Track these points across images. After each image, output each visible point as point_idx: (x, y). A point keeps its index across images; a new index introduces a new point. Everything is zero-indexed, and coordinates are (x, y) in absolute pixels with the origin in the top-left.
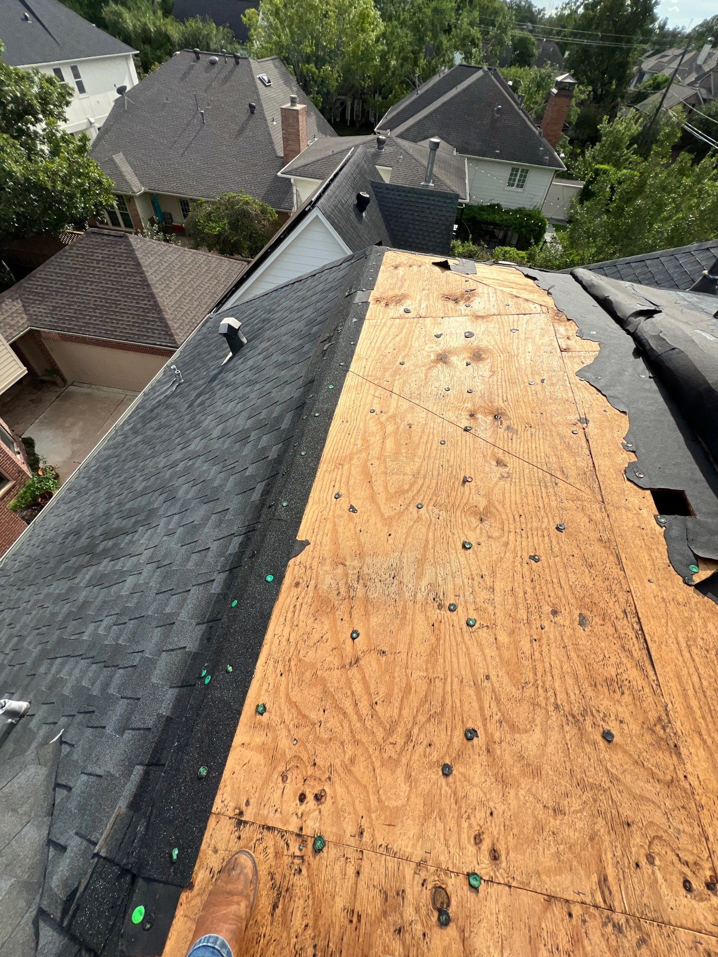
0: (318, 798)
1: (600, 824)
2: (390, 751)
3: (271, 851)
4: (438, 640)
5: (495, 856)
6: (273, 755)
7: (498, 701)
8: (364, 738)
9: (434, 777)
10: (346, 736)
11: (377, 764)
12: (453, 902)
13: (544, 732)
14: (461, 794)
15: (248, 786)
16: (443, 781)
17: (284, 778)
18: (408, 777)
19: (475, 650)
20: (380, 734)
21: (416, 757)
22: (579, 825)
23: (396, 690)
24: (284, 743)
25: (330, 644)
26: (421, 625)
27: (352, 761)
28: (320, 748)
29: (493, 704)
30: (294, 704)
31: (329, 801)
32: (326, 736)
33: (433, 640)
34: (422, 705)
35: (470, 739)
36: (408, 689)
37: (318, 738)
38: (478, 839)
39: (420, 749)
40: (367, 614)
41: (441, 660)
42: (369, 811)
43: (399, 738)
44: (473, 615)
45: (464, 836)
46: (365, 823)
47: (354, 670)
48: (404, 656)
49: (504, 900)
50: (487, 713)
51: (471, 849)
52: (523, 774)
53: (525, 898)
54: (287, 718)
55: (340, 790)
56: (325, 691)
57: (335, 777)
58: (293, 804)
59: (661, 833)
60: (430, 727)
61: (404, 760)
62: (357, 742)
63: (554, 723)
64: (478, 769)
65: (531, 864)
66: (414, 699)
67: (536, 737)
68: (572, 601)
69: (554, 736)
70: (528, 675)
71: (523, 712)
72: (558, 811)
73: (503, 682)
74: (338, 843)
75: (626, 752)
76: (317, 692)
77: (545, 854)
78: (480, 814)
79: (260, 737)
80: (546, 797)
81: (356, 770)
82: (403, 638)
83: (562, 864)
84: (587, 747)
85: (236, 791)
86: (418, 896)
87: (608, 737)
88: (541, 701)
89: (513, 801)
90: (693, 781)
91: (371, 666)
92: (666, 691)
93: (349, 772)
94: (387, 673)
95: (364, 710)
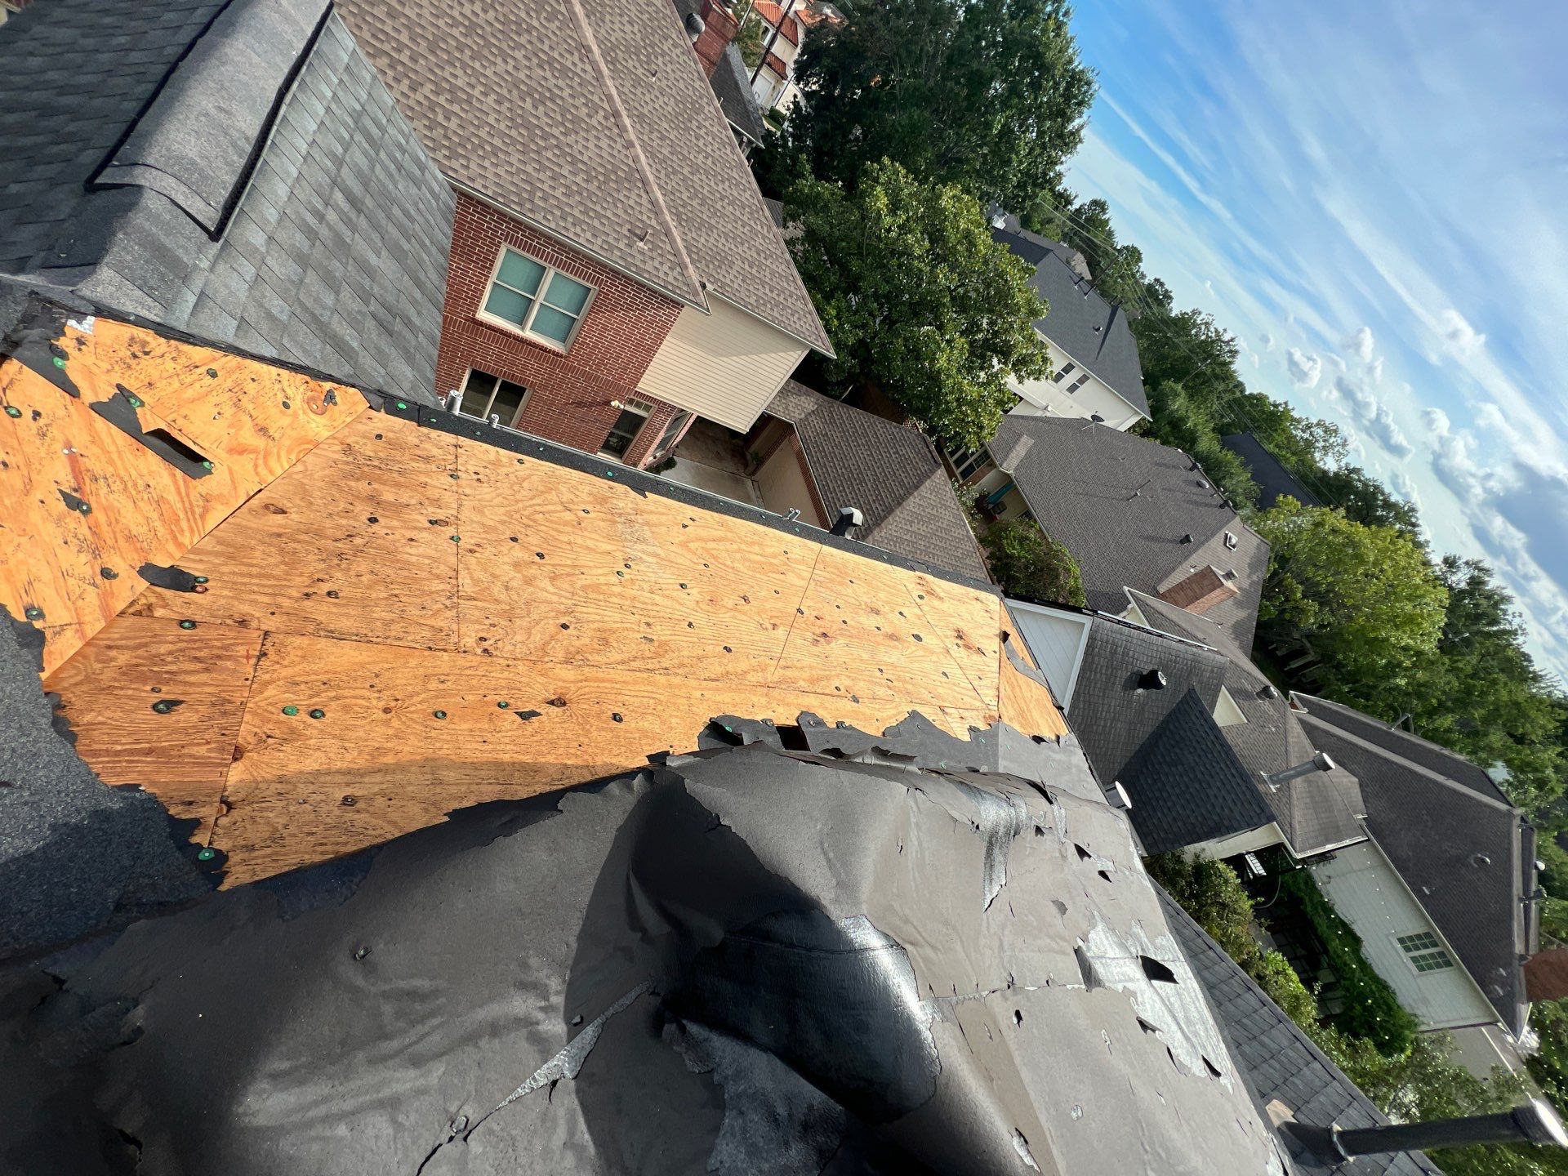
0: (479, 480)
1: (506, 607)
2: (515, 516)
3: (445, 457)
4: (600, 553)
5: (471, 551)
6: (497, 463)
7: (568, 575)
8: (520, 505)
9: (508, 533)
10: (518, 497)
11: (507, 509)
12: (442, 528)
13: (555, 594)
14: (502, 543)
16: (508, 537)
17: (485, 467)
18: (505, 522)
19: (600, 571)
20: (526, 513)
21: (516, 527)
22: (503, 596)
23: (556, 526)
24: (505, 470)
25: (575, 499)
26: (609, 548)
27: (504, 498)
28: (507, 485)
29: (565, 572)
30: (529, 477)
31: (479, 484)
32: (515, 488)
33: (599, 551)
34: (551, 536)
35: (538, 554)
36: (561, 532)
37: (512, 485)
38: (479, 545)
39: (523, 530)
40: (604, 521)
41: (586, 552)
42: (479, 501)
43: (525, 521)
44: (627, 577)
45: (478, 540)
46: (471, 498)
47: (560, 508)
48: (581, 533)
49: (450, 551)
50: (557, 567)
51: (472, 542)
52: (524, 576)
53: (453, 560)
54: (521, 473)
55: (487, 490)
56: (542, 492)
57: (492, 489)
58: (472, 469)
59: (510, 636)
60: (538, 537)
61: (513, 521)
62: (517, 501)
63: (563, 600)
64: (520, 555)
65: (472, 567)
66: (554, 533)
67: (551, 589)
68: (663, 638)
69: (555, 599)
70: (594, 596)
71: (566, 586)
72: (507, 588)
73: (581, 581)
74: (458, 485)
75: (557, 634)
76: (541, 488)
77: (479, 574)
78: (493, 550)
79: (505, 460)
80: (514, 584)
81: (500, 499)
82: (593, 536)
83: (476, 582)
84: (553, 614)
85: (471, 446)
86: (440, 514)
87: (565, 626)
88: (576, 597)
89: (506, 567)
90: (551, 665)
91: (568, 516)
92: (611, 671)
93: (498, 495)
94: (566, 523)
95: (538, 508)
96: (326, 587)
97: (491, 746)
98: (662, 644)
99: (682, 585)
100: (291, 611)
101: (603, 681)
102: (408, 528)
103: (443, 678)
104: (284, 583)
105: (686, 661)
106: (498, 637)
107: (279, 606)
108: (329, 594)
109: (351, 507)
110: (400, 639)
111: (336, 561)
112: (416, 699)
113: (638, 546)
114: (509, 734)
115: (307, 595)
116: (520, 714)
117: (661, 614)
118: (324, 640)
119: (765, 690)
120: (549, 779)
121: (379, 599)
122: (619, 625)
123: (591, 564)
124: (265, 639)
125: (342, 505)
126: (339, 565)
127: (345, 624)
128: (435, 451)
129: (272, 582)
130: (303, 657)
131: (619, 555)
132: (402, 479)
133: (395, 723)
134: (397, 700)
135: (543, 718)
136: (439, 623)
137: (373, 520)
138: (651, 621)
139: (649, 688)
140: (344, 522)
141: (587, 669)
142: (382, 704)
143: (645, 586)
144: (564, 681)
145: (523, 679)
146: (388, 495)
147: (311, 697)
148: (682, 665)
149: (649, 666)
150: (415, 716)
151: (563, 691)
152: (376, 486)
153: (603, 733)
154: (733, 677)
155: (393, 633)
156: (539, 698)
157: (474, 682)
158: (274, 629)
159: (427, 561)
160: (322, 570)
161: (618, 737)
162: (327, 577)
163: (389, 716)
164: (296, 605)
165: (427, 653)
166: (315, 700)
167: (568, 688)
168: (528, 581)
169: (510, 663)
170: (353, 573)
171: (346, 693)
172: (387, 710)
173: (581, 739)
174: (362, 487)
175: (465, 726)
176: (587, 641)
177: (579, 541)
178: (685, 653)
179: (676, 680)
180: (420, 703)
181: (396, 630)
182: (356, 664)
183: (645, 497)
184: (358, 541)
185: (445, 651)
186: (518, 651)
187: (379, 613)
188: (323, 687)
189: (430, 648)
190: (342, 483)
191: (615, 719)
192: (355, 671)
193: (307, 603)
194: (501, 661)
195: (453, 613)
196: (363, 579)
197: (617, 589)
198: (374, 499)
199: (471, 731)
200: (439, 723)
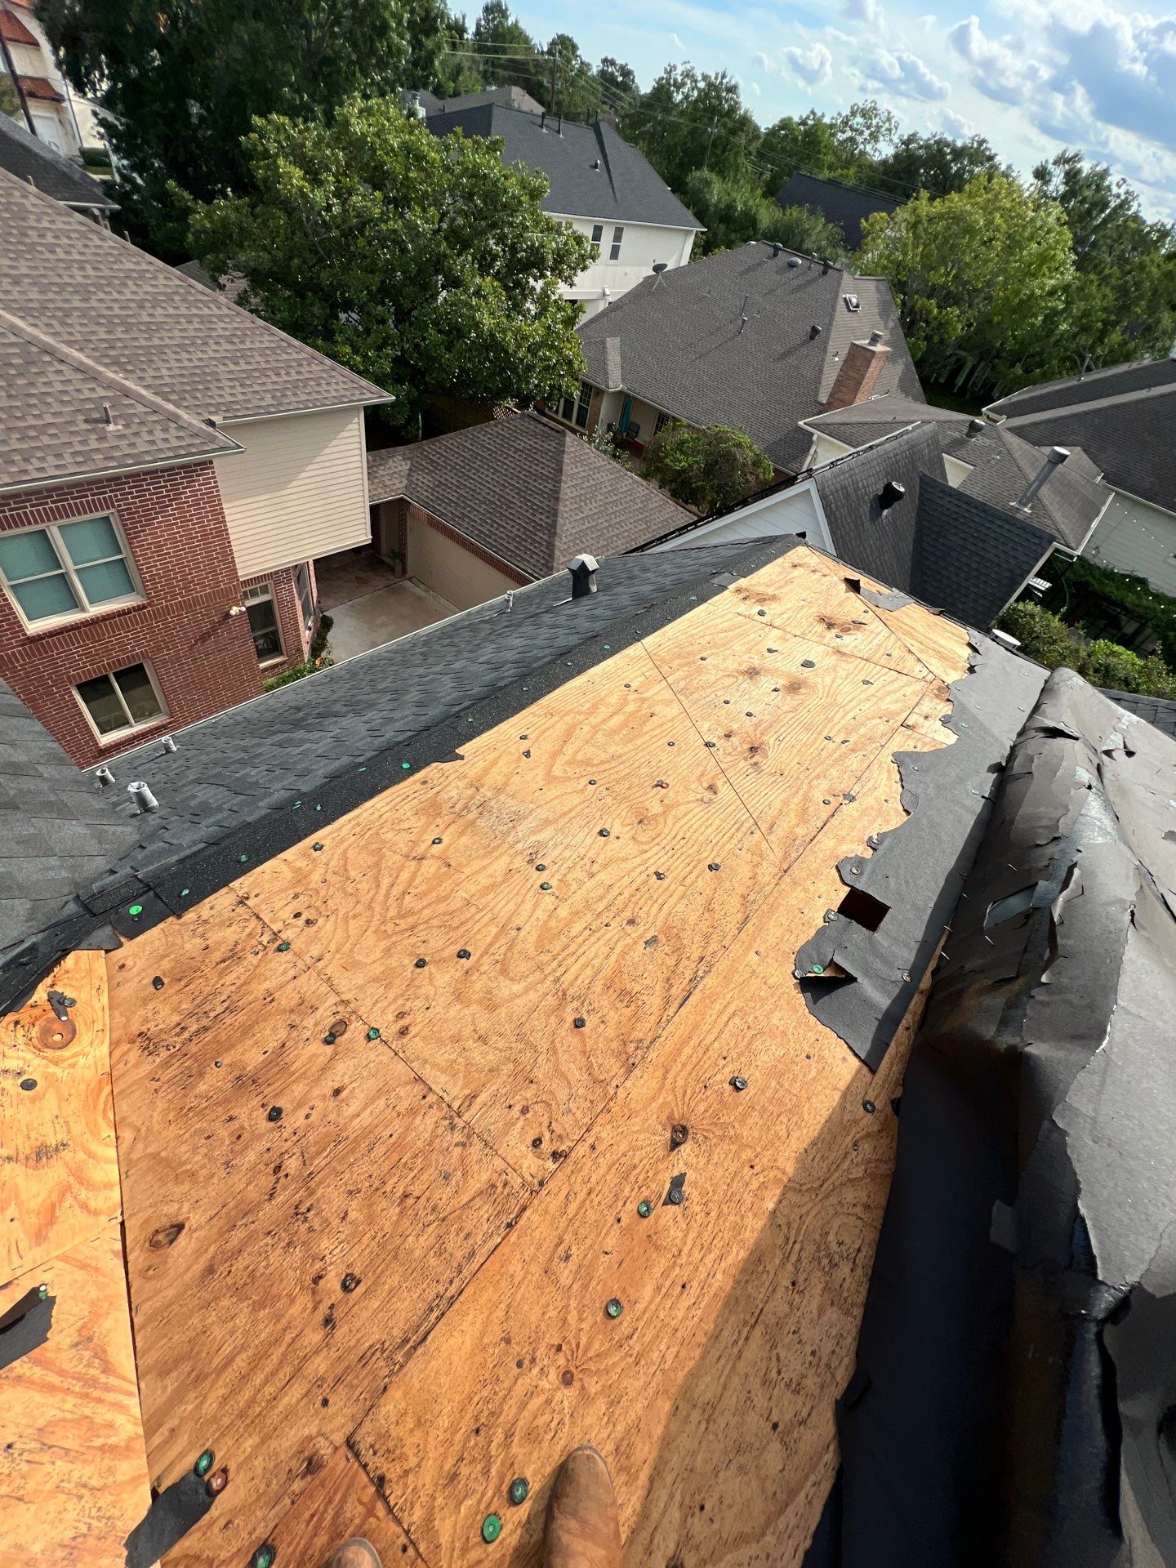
0: (308, 922)
1: (508, 1068)
2: (389, 929)
3: (248, 931)
4: (503, 882)
5: (403, 1032)
6: (300, 878)
7: (510, 948)
8: (378, 909)
9: (407, 961)
10: (365, 899)
11: (372, 929)
12: (346, 1036)
13: (527, 990)
14: (416, 983)
15: (267, 886)
16: (411, 968)
17: (296, 896)
18: (388, 950)
19: (528, 906)
20: (393, 912)
21: (405, 942)
22: (490, 1057)
23: (434, 894)
24: (316, 877)
25: (412, 837)
26: (500, 866)
27: (354, 917)
28: (339, 895)
29: (504, 948)
30: (345, 858)
31: (315, 928)
32: (349, 890)
33: (499, 879)
34: (445, 914)
35: (459, 956)
36: (446, 898)
37: (343, 890)
38: (401, 1015)
39: (413, 940)
40: (462, 834)
41: (491, 896)
42: (337, 951)
43: (403, 924)
44: (554, 882)
45: (393, 1007)
46: (327, 956)
47: (414, 863)
48: (463, 877)
49: (384, 1059)
50: (492, 950)
51: (390, 1017)
52: (480, 1002)
53: (400, 1067)
54: (332, 864)
55: (329, 926)
56: (377, 864)
57: (332, 918)
58: (287, 914)
59: (553, 1103)
60: (435, 932)
61: (394, 939)
62: (369, 907)
63: (542, 988)
64: (447, 977)
65: (426, 1054)
66: (442, 907)
67: (517, 988)
68: (659, 923)
69: (533, 996)
70: (556, 947)
71: (523, 967)
72: (483, 1039)
73: (529, 939)
74: (298, 955)
75: (583, 1041)
76: (371, 860)
77: (444, 1055)
78: (418, 1003)
79: (301, 863)
80: (483, 1026)
81: (352, 923)
82: (477, 865)
83: (450, 1069)
84: (552, 1020)
85: (255, 884)
86: (325, 1017)
87: (579, 1024)
88: (548, 970)
89: (453, 1012)
90: (621, 1093)
91: (430, 868)
92: (671, 1028)
93: (346, 920)
94: (439, 879)
95: (395, 891)
96: (332, 1282)
97: (695, 1284)
98: (667, 929)
99: (601, 833)
100: (339, 1371)
101: (679, 1051)
102: (318, 1080)
103: (561, 1250)
104: (288, 1338)
105: (703, 926)
106: (546, 1123)
107: (320, 1382)
108: (345, 1288)
109: (236, 1124)
110: (472, 1254)
111: (303, 1228)
112: (572, 1318)
113: (523, 828)
114: (689, 1243)
115: (328, 1321)
116: (670, 1200)
117: (626, 894)
118: (410, 1364)
119: (787, 879)
120: (779, 1254)
121: (396, 1224)
122: (613, 958)
123: (511, 906)
124: (357, 1455)
125: (224, 1133)
126: (310, 1230)
127: (407, 1308)
128: (231, 934)
129: (276, 1354)
130: (419, 1423)
131: (519, 863)
132: (241, 1017)
133: (593, 1386)
134: (559, 1348)
135: (691, 1176)
136: (481, 1178)
137: (275, 1115)
138: (627, 914)
139: (718, 1006)
140: (251, 1156)
141: (652, 1055)
142: (553, 1375)
143: (578, 874)
144: (653, 1099)
145: (623, 1148)
146: (253, 1058)
147: (486, 1472)
148: (707, 937)
149: (688, 975)
150: (596, 1345)
151: (667, 1113)
152: (226, 1060)
153: (750, 1121)
154: (751, 898)
155: (459, 1254)
156: (661, 1153)
157: (592, 1216)
158: (350, 1427)
159: (382, 1102)
160: (303, 1262)
161: (764, 1109)
162: (318, 1265)
163: (576, 1384)
164: (334, 1355)
165: (513, 1237)
166: (494, 1471)
167: (665, 1104)
168: (491, 1006)
169: (590, 1141)
170: (335, 1222)
171: (510, 1412)
172: (567, 1379)
173: (744, 1156)
174: (214, 1081)
175: (648, 1291)
176: (613, 1017)
177: (473, 889)
178: (692, 919)
179: (722, 966)
180: (581, 1320)
181: (455, 1246)
182: (473, 1354)
183: (462, 758)
184: (292, 1165)
185: (524, 1209)
186: (579, 1114)
187: (419, 1244)
188: (481, 1439)
189: (510, 1226)
190: (191, 1101)
191: (738, 1089)
192: (483, 1366)
193: (340, 1333)
194: (583, 1149)
195: (476, 1147)
196: (353, 1215)
197: (563, 912)
198: (246, 1082)
199: (659, 1288)
200: (626, 1323)
